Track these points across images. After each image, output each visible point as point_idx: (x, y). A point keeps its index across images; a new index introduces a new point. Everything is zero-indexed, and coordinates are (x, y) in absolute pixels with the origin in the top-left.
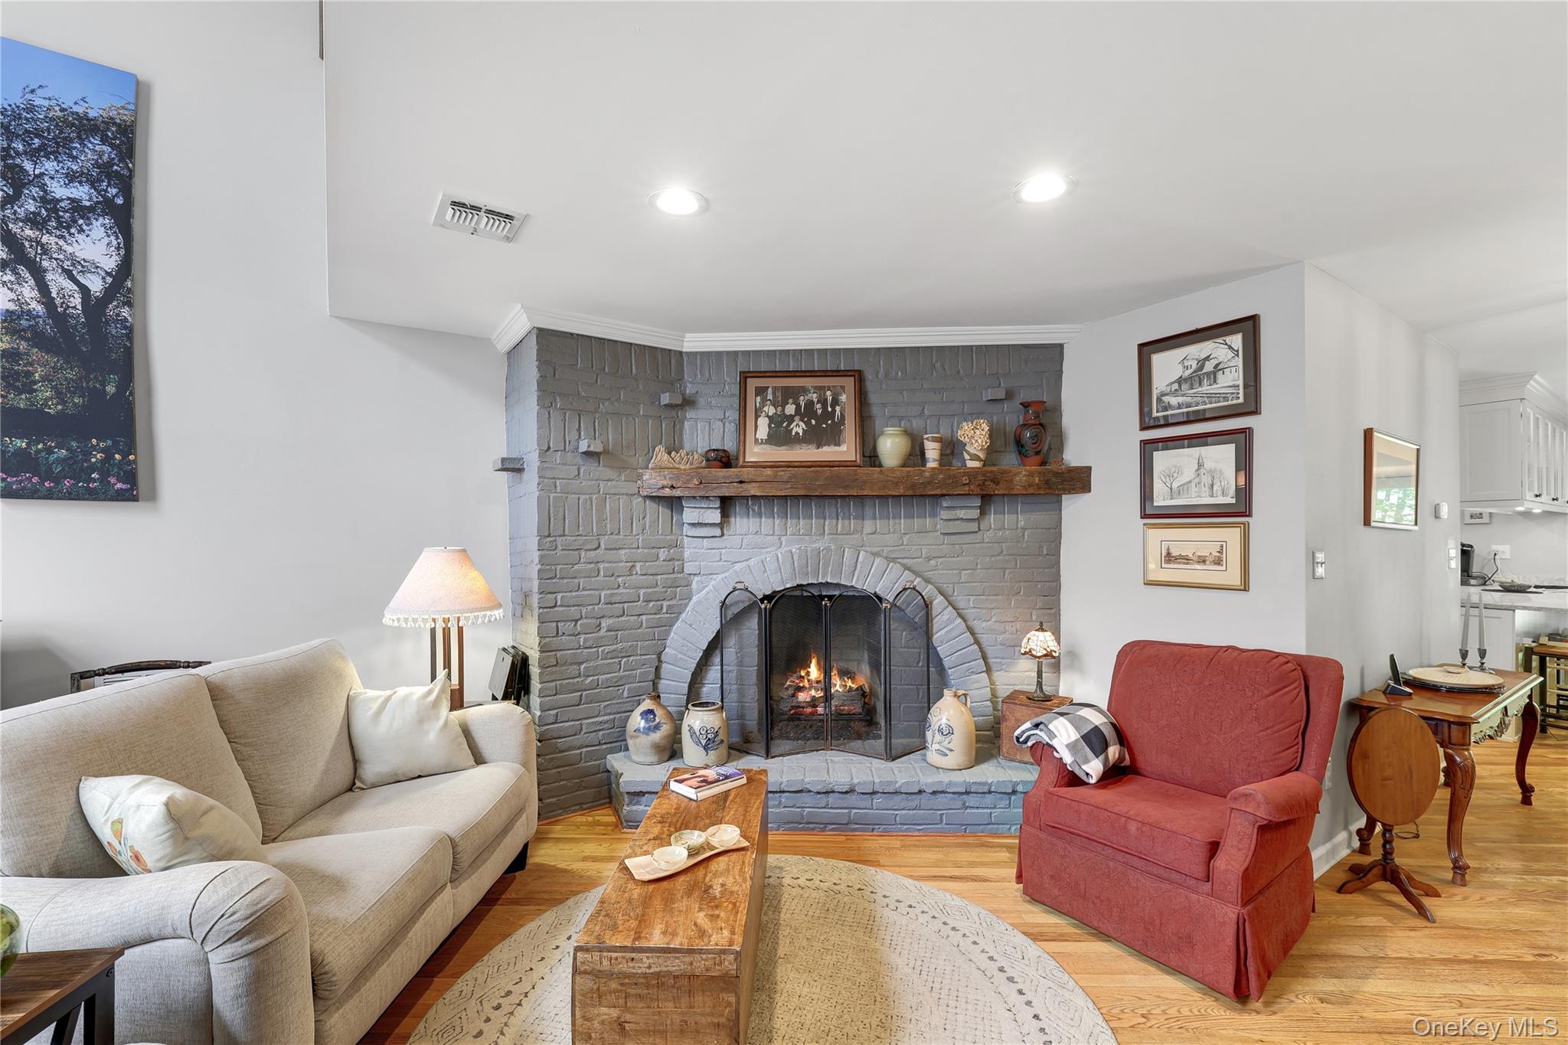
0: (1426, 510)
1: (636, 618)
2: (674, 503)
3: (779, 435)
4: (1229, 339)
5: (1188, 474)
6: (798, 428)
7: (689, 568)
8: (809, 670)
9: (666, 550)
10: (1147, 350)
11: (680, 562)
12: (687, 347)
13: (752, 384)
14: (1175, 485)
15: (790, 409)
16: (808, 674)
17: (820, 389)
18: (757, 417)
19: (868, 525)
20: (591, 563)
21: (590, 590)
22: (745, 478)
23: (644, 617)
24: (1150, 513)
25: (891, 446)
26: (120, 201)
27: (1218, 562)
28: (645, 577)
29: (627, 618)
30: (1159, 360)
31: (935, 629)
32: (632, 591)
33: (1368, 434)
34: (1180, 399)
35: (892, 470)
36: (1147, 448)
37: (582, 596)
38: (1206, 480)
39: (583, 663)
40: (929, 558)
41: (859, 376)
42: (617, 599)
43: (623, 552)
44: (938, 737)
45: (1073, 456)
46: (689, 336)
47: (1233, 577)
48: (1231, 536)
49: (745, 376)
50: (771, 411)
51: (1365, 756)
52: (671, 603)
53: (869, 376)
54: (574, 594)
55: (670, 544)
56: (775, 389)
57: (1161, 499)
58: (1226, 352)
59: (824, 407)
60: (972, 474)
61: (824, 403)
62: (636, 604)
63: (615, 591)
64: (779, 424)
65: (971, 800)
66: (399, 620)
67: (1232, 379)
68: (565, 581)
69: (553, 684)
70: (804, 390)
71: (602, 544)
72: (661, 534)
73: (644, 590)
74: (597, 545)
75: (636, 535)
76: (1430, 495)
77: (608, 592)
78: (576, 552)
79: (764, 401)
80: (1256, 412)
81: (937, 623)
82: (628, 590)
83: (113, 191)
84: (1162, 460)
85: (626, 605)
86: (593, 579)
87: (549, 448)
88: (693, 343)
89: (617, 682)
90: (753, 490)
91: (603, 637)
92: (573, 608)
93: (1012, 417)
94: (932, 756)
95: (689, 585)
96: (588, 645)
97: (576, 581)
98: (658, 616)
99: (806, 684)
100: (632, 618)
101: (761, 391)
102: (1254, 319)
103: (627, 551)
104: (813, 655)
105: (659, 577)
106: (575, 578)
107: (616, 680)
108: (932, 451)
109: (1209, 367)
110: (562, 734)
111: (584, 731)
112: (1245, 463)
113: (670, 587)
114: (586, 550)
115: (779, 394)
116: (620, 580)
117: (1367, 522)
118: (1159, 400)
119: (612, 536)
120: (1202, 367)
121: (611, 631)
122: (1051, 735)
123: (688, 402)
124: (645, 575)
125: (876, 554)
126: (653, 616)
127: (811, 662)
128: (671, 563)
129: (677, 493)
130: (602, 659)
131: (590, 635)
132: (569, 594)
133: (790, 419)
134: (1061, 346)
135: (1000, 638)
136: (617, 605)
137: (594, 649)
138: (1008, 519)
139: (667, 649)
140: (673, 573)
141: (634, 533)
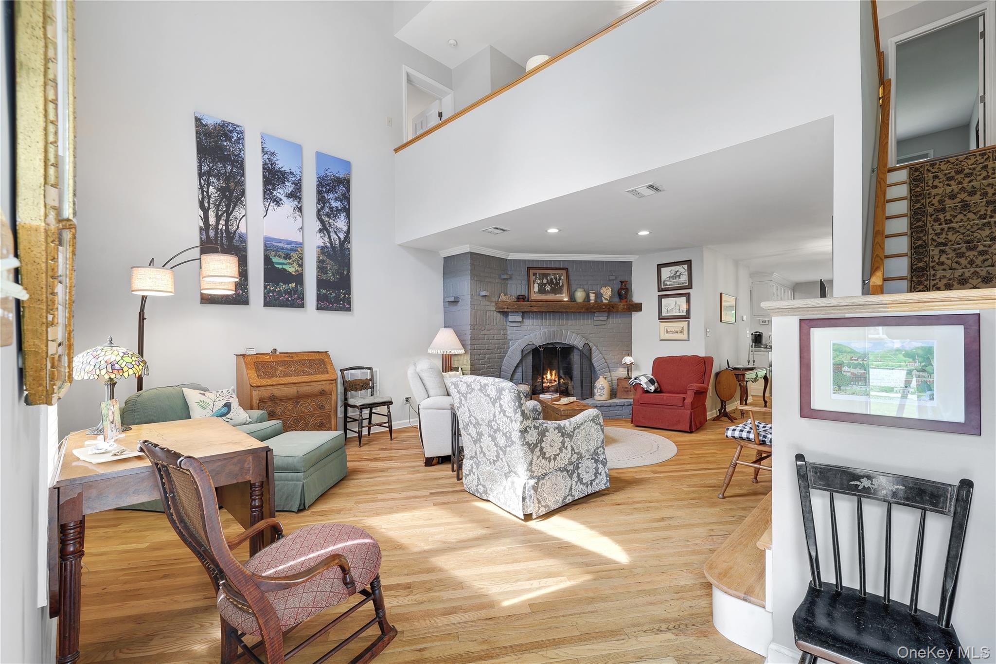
0: (739, 319)
1: (494, 355)
2: (505, 314)
3: (542, 291)
4: (683, 266)
5: (673, 306)
6: (548, 288)
7: (509, 337)
9: (501, 331)
10: (660, 266)
11: (506, 335)
12: (509, 258)
13: (532, 272)
14: (669, 309)
15: (545, 281)
17: (554, 274)
18: (534, 284)
19: (570, 322)
20: (483, 335)
21: (483, 344)
22: (532, 305)
23: (496, 355)
24: (661, 318)
25: (580, 295)
26: (347, 207)
27: (681, 332)
30: (663, 270)
31: (593, 357)
32: (494, 345)
33: (721, 294)
34: (670, 283)
35: (580, 303)
36: (661, 297)
37: (481, 346)
38: (678, 308)
40: (590, 334)
41: (566, 269)
42: (490, 348)
43: (491, 331)
44: (599, 391)
45: (636, 299)
46: (511, 254)
47: (685, 337)
48: (685, 324)
49: (529, 269)
50: (539, 281)
51: (719, 383)
52: (503, 350)
53: (570, 270)
55: (503, 329)
56: (539, 274)
57: (665, 314)
58: (682, 269)
59: (556, 281)
60: (606, 304)
61: (556, 279)
62: (494, 350)
63: (489, 345)
64: (542, 286)
65: (611, 408)
67: (684, 278)
68: (477, 341)
70: (549, 274)
73: (497, 345)
74: (485, 329)
76: (740, 313)
77: (487, 345)
78: (480, 331)
79: (536, 278)
80: (691, 288)
81: (594, 355)
82: (492, 345)
83: (346, 203)
84: (665, 301)
85: (492, 350)
86: (483, 341)
87: (473, 294)
88: (512, 256)
90: (535, 309)
91: (486, 361)
92: (479, 351)
93: (618, 286)
94: (597, 397)
95: (509, 344)
96: (482, 364)
97: (480, 341)
98: (500, 355)
99: (546, 381)
101: (535, 274)
102: (690, 261)
104: (548, 370)
108: (592, 297)
109: (678, 274)
112: (688, 301)
113: (503, 344)
115: (541, 276)
116: (490, 341)
117: (721, 321)
118: (664, 282)
119: (488, 325)
120: (676, 274)
121: (488, 359)
122: (640, 381)
123: (511, 278)
124: (497, 339)
125: (573, 332)
128: (503, 335)
129: (509, 310)
130: (486, 369)
131: (483, 360)
132: (478, 345)
133: (545, 285)
134: (632, 262)
135: (613, 361)
136: (490, 350)
137: (484, 365)
138: (615, 320)
140: (503, 339)
141: (494, 325)
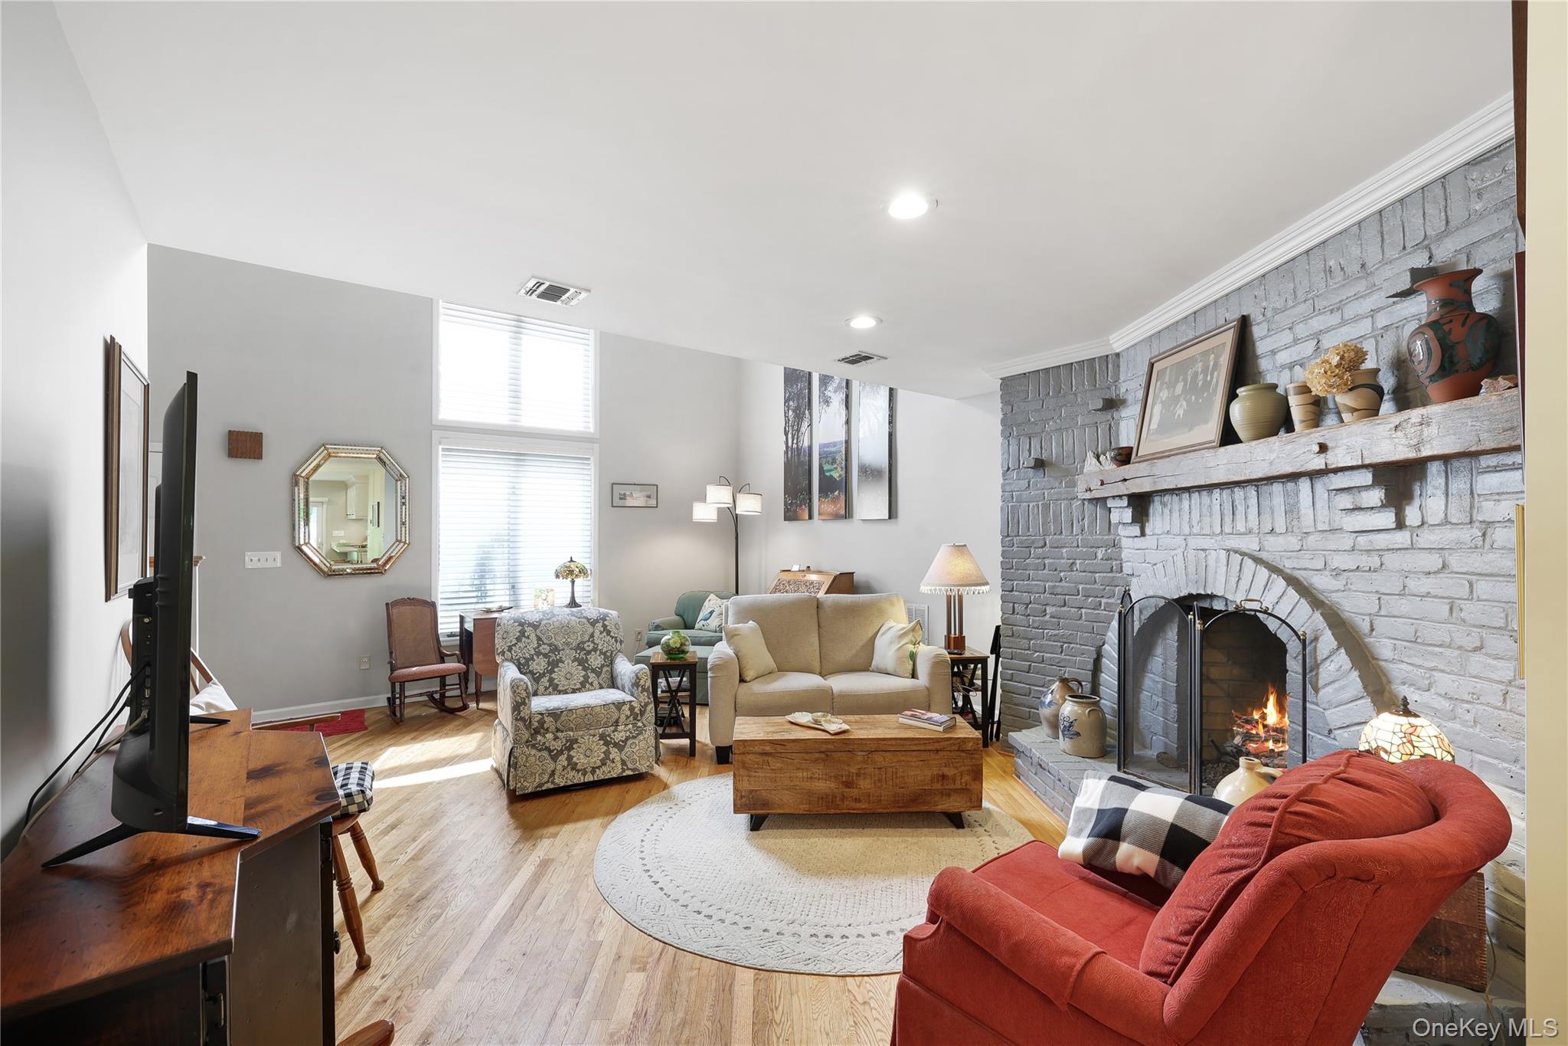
1: (1076, 610)
2: (1105, 504)
3: (1167, 422)
6: (1183, 408)
7: (1127, 568)
8: (1265, 711)
9: (1104, 549)
11: (1119, 562)
15: (1179, 387)
16: (1264, 717)
18: (1154, 405)
20: (1039, 558)
21: (1037, 581)
23: (1083, 611)
28: (1084, 574)
29: (1069, 609)
32: (1072, 585)
37: (1032, 585)
39: (1032, 639)
42: (1059, 590)
43: (1064, 550)
46: (1113, 338)
50: (1164, 394)
52: (1110, 601)
54: (1026, 582)
55: (1107, 543)
56: (1170, 369)
59: (1206, 376)
61: (1205, 370)
62: (1075, 597)
63: (1057, 584)
64: (1170, 408)
66: (931, 590)
68: (1020, 572)
69: (1010, 650)
70: (1191, 361)
71: (1047, 542)
72: (1099, 534)
73: (1083, 586)
74: (1043, 544)
75: (1076, 535)
77: (1051, 584)
78: (1027, 549)
79: (1160, 385)
82: (1069, 584)
85: (1067, 597)
86: (1040, 572)
87: (1009, 468)
89: (1059, 662)
91: (1047, 622)
92: (1025, 594)
96: (1036, 625)
97: (1028, 572)
98: (1097, 612)
99: (1261, 730)
100: (1073, 610)
103: (1068, 549)
104: (1271, 689)
105: (1098, 575)
106: (1026, 570)
107: (1058, 660)
110: (1016, 691)
111: (1032, 695)
113: (1108, 586)
114: (1035, 548)
115: (1171, 373)
116: (1062, 574)
119: (1055, 537)
121: (1054, 618)
124: (1084, 572)
126: (1092, 611)
127: (1268, 700)
128: (1110, 562)
130: (1047, 640)
131: (1037, 618)
132: (1021, 582)
133: (1178, 399)
136: (1060, 596)
137: (1041, 631)
139: (1106, 646)
140: (1112, 571)
141: (1074, 533)
